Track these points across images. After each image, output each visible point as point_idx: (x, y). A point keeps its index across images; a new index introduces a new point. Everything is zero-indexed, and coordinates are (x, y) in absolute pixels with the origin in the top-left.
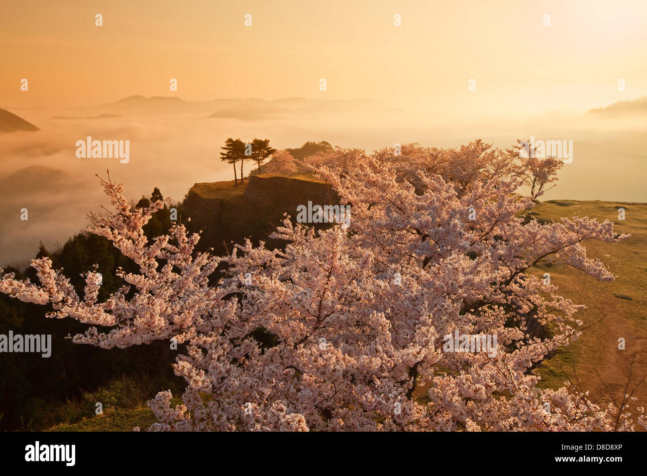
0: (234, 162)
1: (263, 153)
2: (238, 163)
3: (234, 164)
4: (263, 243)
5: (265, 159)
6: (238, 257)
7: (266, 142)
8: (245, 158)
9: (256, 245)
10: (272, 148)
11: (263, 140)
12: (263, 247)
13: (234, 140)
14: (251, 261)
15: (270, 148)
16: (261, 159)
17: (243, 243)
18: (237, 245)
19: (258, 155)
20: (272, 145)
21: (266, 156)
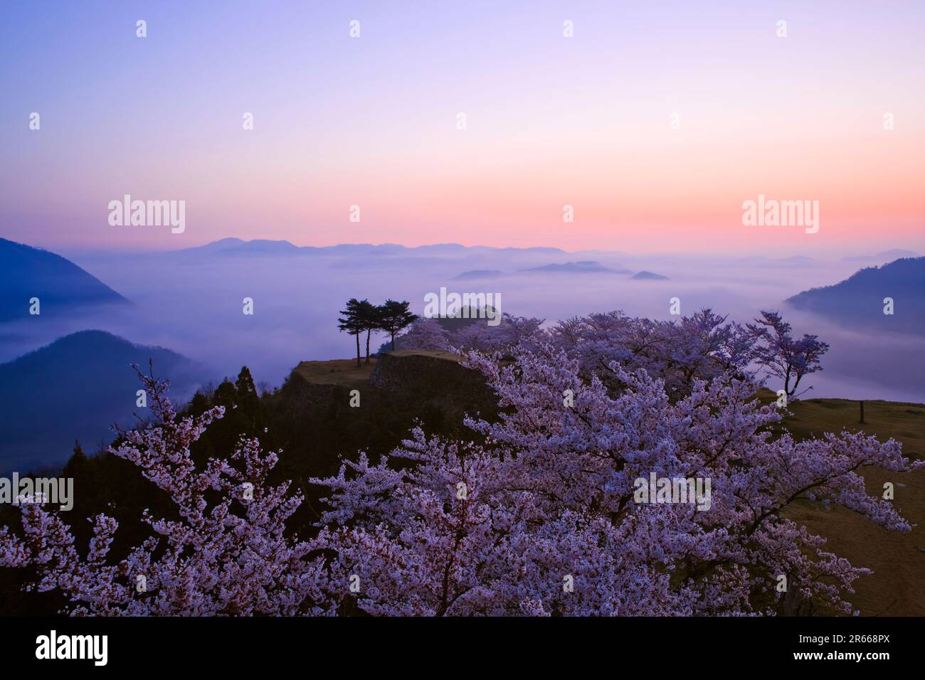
0: (357, 333)
1: (399, 320)
2: (363, 335)
3: (358, 336)
4: (384, 458)
5: (403, 329)
6: (347, 479)
7: (405, 304)
8: (374, 328)
9: (374, 462)
10: (413, 314)
11: (400, 302)
12: (386, 465)
13: (359, 301)
14: (365, 487)
15: (409, 314)
16: (396, 329)
17: (356, 459)
18: (346, 461)
19: (392, 323)
20: (412, 310)
21: (403, 325)
